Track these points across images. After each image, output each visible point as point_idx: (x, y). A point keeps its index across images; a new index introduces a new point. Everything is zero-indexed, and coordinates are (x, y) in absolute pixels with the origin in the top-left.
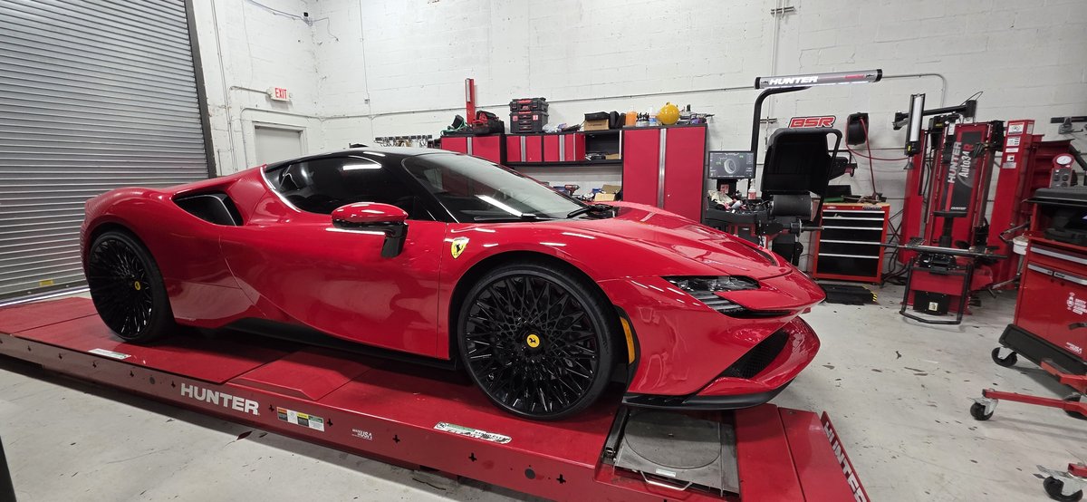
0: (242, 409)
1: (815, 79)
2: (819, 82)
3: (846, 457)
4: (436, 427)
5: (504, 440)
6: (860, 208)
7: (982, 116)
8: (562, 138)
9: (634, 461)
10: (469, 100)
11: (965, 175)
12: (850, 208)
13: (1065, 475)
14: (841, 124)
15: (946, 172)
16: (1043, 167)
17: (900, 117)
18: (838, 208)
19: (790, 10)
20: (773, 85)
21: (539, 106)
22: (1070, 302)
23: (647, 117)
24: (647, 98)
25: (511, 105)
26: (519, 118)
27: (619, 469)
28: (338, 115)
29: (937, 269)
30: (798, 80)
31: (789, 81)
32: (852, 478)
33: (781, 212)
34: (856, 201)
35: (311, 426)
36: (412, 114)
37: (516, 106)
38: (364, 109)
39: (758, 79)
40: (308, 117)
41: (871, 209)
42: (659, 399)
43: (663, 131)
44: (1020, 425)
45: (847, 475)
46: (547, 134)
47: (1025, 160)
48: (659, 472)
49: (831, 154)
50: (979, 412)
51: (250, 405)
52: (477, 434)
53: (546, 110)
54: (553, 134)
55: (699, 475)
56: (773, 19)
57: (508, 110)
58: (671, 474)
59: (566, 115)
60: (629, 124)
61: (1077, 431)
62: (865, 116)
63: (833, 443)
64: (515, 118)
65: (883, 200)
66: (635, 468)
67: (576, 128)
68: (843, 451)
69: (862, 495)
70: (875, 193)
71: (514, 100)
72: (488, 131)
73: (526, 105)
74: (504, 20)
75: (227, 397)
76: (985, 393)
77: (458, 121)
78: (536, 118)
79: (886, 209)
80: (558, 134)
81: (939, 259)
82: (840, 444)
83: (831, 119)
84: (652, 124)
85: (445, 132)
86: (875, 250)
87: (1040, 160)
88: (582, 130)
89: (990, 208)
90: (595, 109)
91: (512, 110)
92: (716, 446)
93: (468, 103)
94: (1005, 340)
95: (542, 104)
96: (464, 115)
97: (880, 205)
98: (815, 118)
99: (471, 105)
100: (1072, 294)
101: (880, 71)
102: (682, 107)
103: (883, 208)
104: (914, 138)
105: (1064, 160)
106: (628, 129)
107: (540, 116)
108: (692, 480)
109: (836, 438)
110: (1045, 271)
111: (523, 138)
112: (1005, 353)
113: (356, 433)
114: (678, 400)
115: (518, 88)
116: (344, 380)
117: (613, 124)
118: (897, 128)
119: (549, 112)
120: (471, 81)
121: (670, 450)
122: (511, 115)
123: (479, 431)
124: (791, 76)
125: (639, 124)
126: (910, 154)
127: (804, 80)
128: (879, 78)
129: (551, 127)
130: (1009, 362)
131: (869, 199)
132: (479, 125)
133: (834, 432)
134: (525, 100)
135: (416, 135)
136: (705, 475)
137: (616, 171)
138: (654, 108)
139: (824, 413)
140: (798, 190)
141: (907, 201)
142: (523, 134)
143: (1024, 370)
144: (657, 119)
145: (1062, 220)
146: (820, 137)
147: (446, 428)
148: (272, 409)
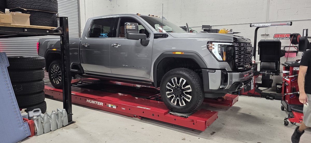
0: (99, 105)
2: (271, 25)
4: (137, 107)
20: (256, 26)
30: (264, 25)
31: (261, 25)
35: (113, 108)
52: (145, 108)
66: (172, 113)
75: (96, 102)
98: (284, 34)
101: (291, 22)
113: (122, 109)
124: (262, 23)
127: (266, 25)
128: (291, 25)
147: (139, 107)
148: (106, 104)
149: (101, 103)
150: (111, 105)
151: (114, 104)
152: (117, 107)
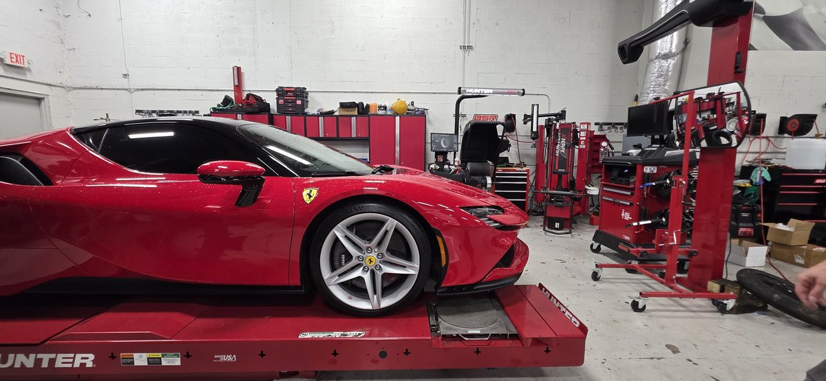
0: (70, 365)
1: (491, 91)
2: (493, 93)
3: (561, 303)
4: (300, 337)
5: (359, 334)
6: (515, 171)
7: (568, 120)
8: (321, 119)
9: (451, 329)
10: (236, 84)
11: (563, 152)
12: (510, 171)
13: (639, 298)
14: (501, 119)
15: (554, 150)
16: (596, 148)
17: (526, 116)
18: (504, 170)
19: (470, 47)
20: (468, 93)
21: (301, 93)
22: (623, 215)
23: (385, 108)
24: (384, 94)
25: (277, 91)
26: (285, 102)
27: (444, 337)
28: (88, 86)
29: (558, 203)
30: (482, 90)
31: (477, 91)
32: (567, 313)
33: (474, 173)
34: (512, 167)
35: (164, 363)
36: (178, 92)
37: (281, 92)
38: (124, 83)
39: (460, 88)
40: (52, 85)
41: (521, 171)
42: (459, 288)
43: (398, 119)
44: (611, 280)
45: (564, 312)
46: (310, 116)
47: (588, 144)
48: (470, 332)
49: (500, 138)
50: (595, 277)
51: (82, 358)
52: (337, 335)
53: (306, 97)
54: (314, 115)
55: (492, 329)
56: (461, 52)
57: (275, 95)
58: (478, 332)
59: (322, 102)
60: (372, 112)
61: (633, 279)
62: (514, 116)
63: (550, 298)
64: (281, 101)
65: (525, 166)
66: (454, 333)
67: (332, 113)
68: (557, 301)
69: (576, 320)
70: (521, 162)
71: (280, 87)
72: (257, 110)
73: (291, 92)
74: (268, 23)
75: (46, 358)
76: (597, 266)
77: (227, 100)
78: (299, 102)
79: (528, 171)
80: (318, 116)
81: (558, 198)
82: (555, 297)
83: (496, 116)
84: (389, 113)
85: (214, 109)
86: (523, 196)
87: (595, 144)
88: (337, 114)
89: (575, 171)
90: (348, 99)
91: (278, 95)
92: (495, 311)
93: (236, 86)
94: (595, 239)
95: (304, 92)
96: (232, 95)
97: (524, 169)
98: (487, 116)
99: (238, 88)
100: (623, 210)
101: (523, 90)
102: (408, 102)
103: (527, 171)
104: (535, 130)
105: (604, 144)
106: (372, 115)
107: (303, 101)
108: (491, 333)
109: (551, 295)
110: (611, 200)
111: (288, 118)
112: (596, 245)
113: (219, 359)
114: (471, 287)
115: (281, 78)
116: (189, 319)
117: (361, 111)
118: (525, 123)
119: (309, 99)
120: (239, 69)
121: (471, 318)
122: (278, 99)
123: (337, 333)
124: (479, 88)
125: (381, 112)
126: (533, 139)
127: (486, 91)
128: (523, 94)
129: (312, 109)
130: (597, 251)
131: (518, 166)
132: (249, 105)
133: (549, 292)
134: (290, 88)
135: (182, 109)
136: (496, 328)
137: (364, 145)
138: (390, 102)
139: (540, 284)
140: (481, 160)
141: (537, 166)
142: (288, 114)
143: (604, 254)
144: (391, 109)
145: (615, 173)
146: (493, 126)
147: (309, 335)
148: (113, 357)
149: (79, 356)
150: (145, 356)
151: (167, 349)
152: (188, 356)
